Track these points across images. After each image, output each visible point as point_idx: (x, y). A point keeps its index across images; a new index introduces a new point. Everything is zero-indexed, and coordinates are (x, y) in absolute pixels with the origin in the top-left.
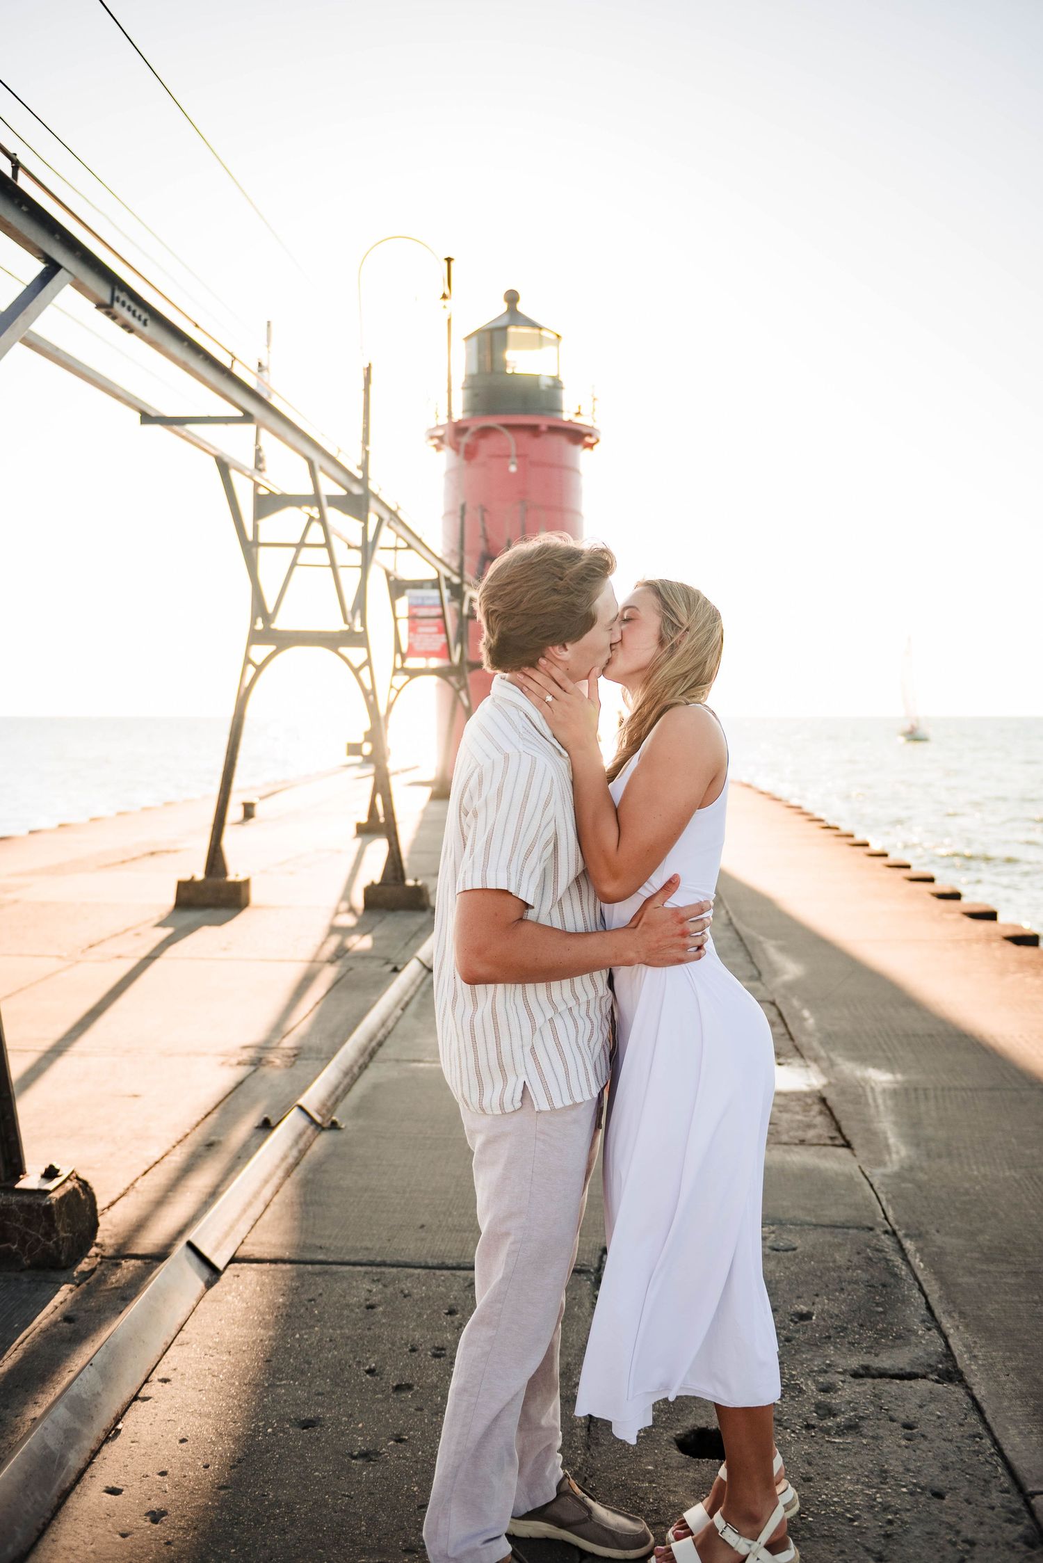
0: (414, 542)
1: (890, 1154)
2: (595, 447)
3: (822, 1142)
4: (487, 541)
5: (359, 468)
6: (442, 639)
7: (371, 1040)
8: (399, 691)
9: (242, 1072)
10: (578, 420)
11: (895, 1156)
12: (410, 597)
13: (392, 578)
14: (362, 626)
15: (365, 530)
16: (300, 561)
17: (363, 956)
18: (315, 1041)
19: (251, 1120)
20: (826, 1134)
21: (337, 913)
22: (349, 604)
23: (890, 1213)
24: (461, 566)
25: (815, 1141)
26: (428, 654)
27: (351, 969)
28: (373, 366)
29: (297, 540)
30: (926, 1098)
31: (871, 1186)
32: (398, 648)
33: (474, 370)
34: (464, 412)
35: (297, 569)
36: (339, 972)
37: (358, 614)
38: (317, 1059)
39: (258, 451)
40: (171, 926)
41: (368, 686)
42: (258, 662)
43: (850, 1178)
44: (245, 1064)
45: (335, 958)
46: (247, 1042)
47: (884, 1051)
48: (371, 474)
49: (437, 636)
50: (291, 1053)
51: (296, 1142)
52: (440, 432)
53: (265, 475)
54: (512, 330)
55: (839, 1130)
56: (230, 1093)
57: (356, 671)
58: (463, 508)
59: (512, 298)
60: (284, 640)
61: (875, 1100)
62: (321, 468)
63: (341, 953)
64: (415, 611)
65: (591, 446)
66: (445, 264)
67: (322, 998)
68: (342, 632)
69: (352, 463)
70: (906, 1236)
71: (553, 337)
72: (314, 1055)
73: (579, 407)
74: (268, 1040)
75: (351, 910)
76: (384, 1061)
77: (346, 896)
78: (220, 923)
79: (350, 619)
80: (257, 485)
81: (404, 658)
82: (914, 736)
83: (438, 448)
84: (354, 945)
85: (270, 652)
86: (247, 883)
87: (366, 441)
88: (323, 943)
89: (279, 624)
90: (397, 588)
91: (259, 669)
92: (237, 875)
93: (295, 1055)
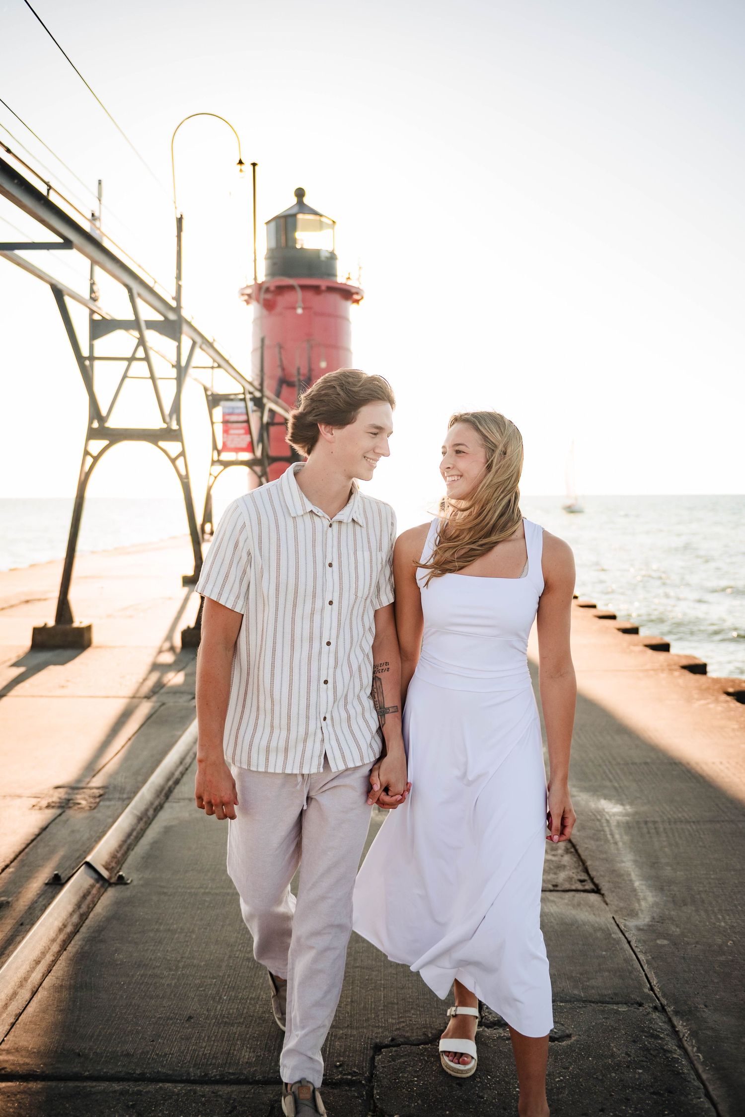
0: (222, 363)
1: (638, 900)
2: (361, 302)
3: (573, 888)
4: (283, 369)
5: (173, 298)
6: (247, 439)
7: (168, 780)
8: (216, 477)
9: (50, 814)
10: (350, 283)
11: (643, 903)
12: (223, 408)
13: (209, 393)
14: (177, 424)
15: (179, 348)
16: (130, 374)
17: (176, 691)
18: (120, 780)
19: (44, 875)
20: (576, 877)
21: (160, 652)
22: (167, 410)
23: (654, 982)
24: (262, 384)
25: (567, 886)
26: (238, 450)
27: (163, 704)
28: (183, 216)
29: (129, 355)
30: (658, 833)
31: (629, 942)
32: (215, 447)
33: (273, 244)
34: (266, 276)
35: (127, 380)
36: (153, 708)
37: (174, 417)
38: (119, 799)
39: (92, 284)
40: (23, 666)
41: (183, 473)
42: (95, 454)
43: (608, 934)
44: (53, 807)
45: (151, 694)
46: (60, 782)
47: (611, 781)
48: (183, 304)
49: (244, 436)
50: (97, 792)
51: (79, 906)
52: (249, 291)
53: (97, 303)
54: (300, 216)
55: (586, 870)
56: (33, 841)
57: (173, 461)
58: (263, 340)
59: (300, 193)
60: (116, 436)
61: (612, 835)
62: (139, 295)
63: (159, 687)
64: (228, 418)
65: (357, 301)
66: (252, 167)
67: (134, 735)
68: (161, 430)
69: (167, 293)
70: (676, 1013)
71: (330, 222)
72: (117, 795)
73: (349, 274)
74: (79, 781)
75: (172, 649)
76: (179, 800)
77: (169, 637)
78: (63, 663)
79: (168, 419)
80: (92, 312)
81: (219, 453)
82: (571, 510)
83: (248, 302)
84: (169, 681)
85: (106, 445)
86: (89, 628)
87: (179, 277)
88: (145, 680)
89: (111, 424)
90: (214, 400)
91: (96, 459)
92: (81, 623)
93: (100, 796)
